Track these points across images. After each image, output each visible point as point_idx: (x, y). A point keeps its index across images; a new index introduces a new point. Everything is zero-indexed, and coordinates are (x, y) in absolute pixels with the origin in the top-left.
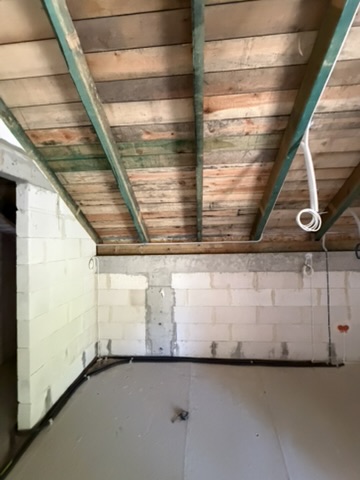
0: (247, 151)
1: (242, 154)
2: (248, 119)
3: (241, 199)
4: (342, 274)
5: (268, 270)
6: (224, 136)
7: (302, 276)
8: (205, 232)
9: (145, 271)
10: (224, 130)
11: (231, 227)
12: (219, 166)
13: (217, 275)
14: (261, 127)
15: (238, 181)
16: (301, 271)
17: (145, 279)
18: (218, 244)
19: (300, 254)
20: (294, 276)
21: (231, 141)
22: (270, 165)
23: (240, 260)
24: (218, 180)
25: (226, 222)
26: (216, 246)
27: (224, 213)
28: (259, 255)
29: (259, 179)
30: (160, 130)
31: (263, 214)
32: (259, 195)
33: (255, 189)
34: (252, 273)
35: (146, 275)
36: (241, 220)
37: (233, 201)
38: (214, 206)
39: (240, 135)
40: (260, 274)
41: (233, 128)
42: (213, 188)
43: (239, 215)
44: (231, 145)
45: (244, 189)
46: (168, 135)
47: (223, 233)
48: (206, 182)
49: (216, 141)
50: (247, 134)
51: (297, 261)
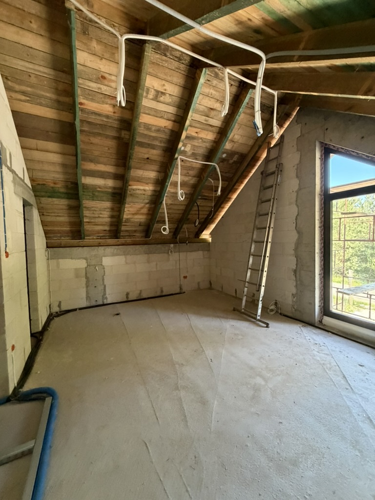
0: (144, 200)
1: (142, 201)
2: (144, 190)
3: (141, 218)
4: (185, 253)
5: (154, 253)
6: (135, 194)
7: (169, 255)
8: (122, 234)
9: (85, 256)
10: (134, 192)
11: (135, 231)
12: (132, 204)
13: (128, 257)
14: (150, 193)
15: (140, 211)
16: (168, 253)
17: (84, 261)
18: (129, 240)
19: (168, 245)
20: (166, 255)
21: (137, 196)
22: (153, 206)
23: (140, 249)
24: (130, 209)
25: (134, 229)
26: (128, 242)
27: (133, 224)
28: (150, 246)
29: (149, 210)
30: (107, 188)
31: (151, 226)
32: (150, 217)
33: (148, 214)
34: (147, 255)
35: (86, 259)
36: (141, 228)
37: (137, 219)
38: (128, 220)
39: (141, 194)
40: (150, 255)
41: (138, 192)
42: (129, 212)
43: (140, 225)
44: (138, 197)
45: (142, 214)
46: (110, 190)
47: (131, 234)
48: (126, 209)
49: (131, 195)
50: (144, 194)
51: (167, 248)
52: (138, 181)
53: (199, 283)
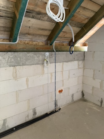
5: (23, 65)
7: (44, 66)
19: (43, 53)
20: (40, 67)
34: (12, 68)
40: (17, 67)
51: (41, 57)
53: (73, 95)
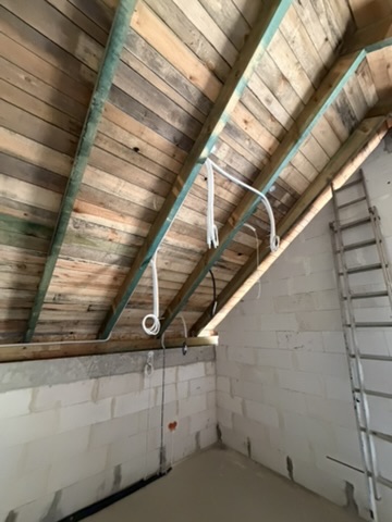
0: (108, 253)
1: (103, 254)
2: (114, 231)
3: (95, 295)
4: (174, 369)
5: (111, 375)
6: (89, 235)
7: (143, 376)
8: (38, 329)
10: (89, 231)
11: (76, 323)
12: (76, 260)
14: (123, 239)
15: (94, 277)
16: (143, 371)
18: (54, 345)
19: (143, 352)
20: (137, 376)
21: (94, 241)
22: (126, 269)
23: (80, 365)
24: (72, 272)
25: (72, 318)
26: (51, 349)
27: (71, 307)
28: (104, 357)
29: (115, 279)
30: (11, 207)
31: (115, 312)
32: (114, 293)
33: (111, 287)
36: (91, 316)
37: (85, 296)
38: (59, 298)
39: (104, 239)
40: (102, 379)
41: (97, 231)
42: (65, 279)
43: (89, 310)
44: (94, 245)
45: (99, 286)
46: (19, 214)
47: (65, 330)
48: (57, 271)
49: (79, 236)
50: (110, 240)
51: (140, 361)
52: (101, 204)
53: (198, 435)
